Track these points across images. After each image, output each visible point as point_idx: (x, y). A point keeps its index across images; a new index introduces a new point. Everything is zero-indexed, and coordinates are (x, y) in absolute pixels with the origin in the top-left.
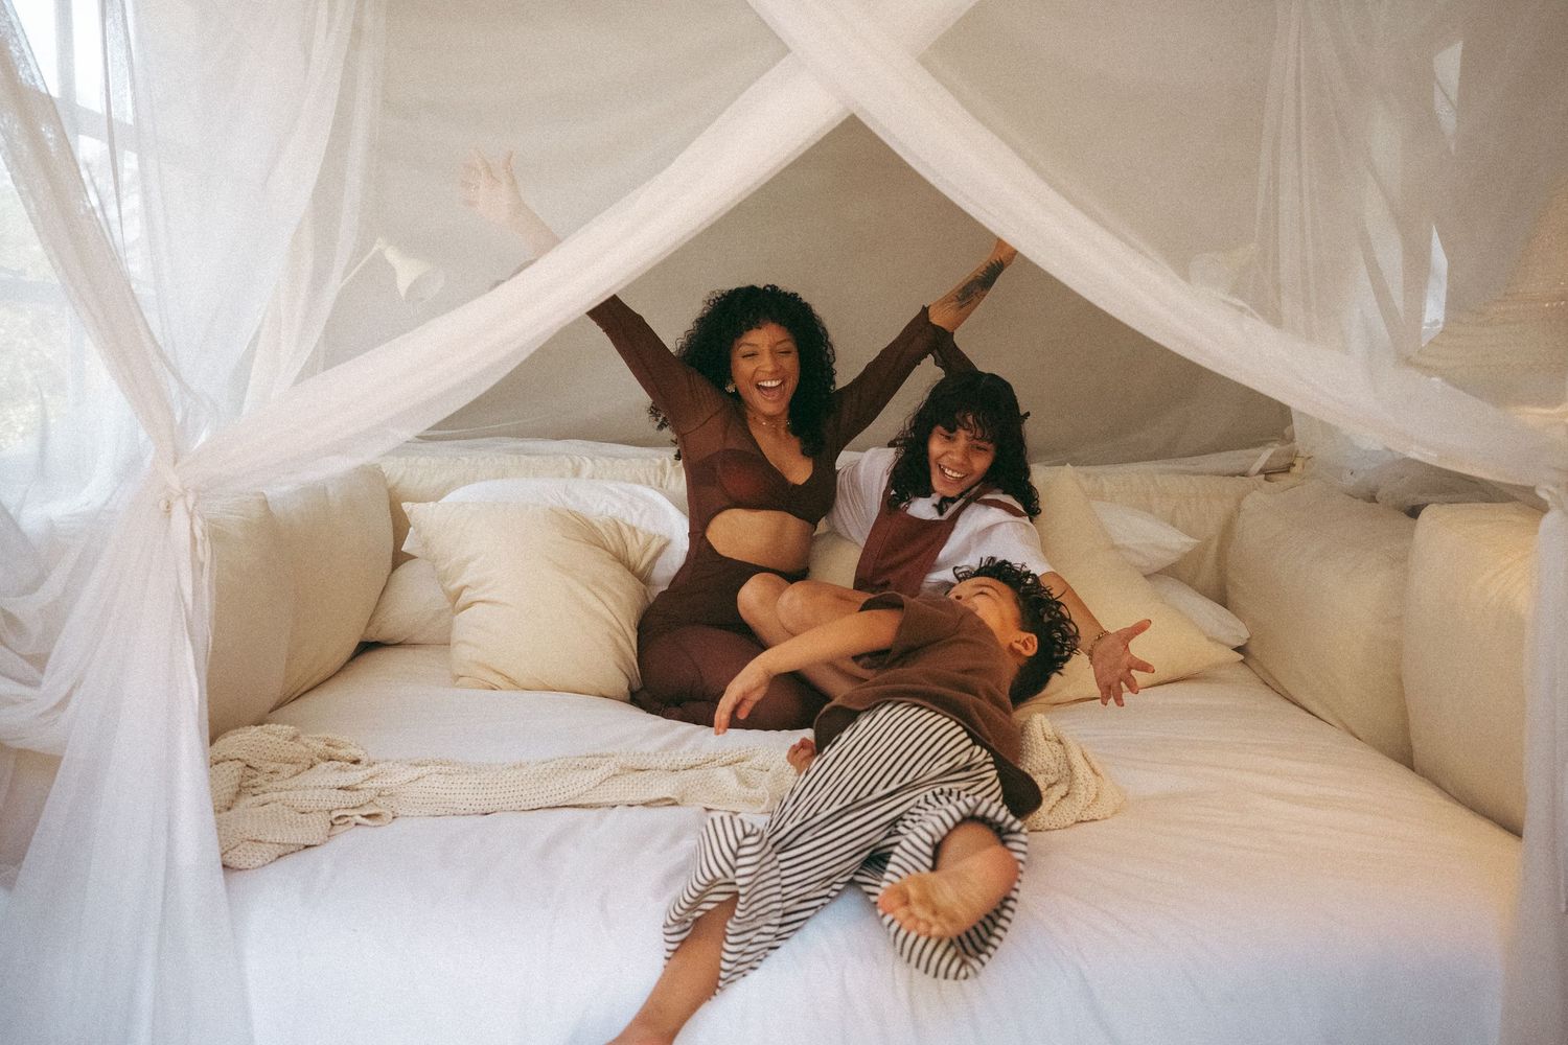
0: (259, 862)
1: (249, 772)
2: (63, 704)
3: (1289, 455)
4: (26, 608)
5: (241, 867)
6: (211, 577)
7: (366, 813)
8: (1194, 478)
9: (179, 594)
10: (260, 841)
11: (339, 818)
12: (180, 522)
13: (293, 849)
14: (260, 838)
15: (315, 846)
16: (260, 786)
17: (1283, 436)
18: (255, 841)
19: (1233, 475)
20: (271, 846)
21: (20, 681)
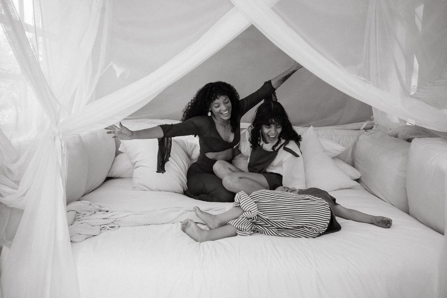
0: (81, 240)
1: (77, 214)
2: (24, 195)
3: (372, 124)
4: (13, 167)
5: (75, 241)
6: (67, 158)
7: (111, 226)
8: (345, 131)
9: (58, 163)
10: (81, 234)
11: (103, 227)
12: (58, 142)
13: (90, 236)
14: (81, 233)
15: (96, 235)
16: (80, 218)
17: (370, 119)
18: (79, 234)
19: (356, 130)
20: (84, 235)
21: (12, 188)
